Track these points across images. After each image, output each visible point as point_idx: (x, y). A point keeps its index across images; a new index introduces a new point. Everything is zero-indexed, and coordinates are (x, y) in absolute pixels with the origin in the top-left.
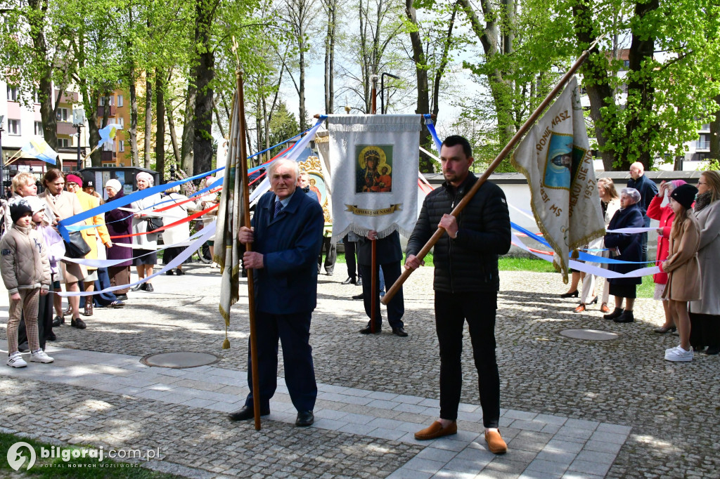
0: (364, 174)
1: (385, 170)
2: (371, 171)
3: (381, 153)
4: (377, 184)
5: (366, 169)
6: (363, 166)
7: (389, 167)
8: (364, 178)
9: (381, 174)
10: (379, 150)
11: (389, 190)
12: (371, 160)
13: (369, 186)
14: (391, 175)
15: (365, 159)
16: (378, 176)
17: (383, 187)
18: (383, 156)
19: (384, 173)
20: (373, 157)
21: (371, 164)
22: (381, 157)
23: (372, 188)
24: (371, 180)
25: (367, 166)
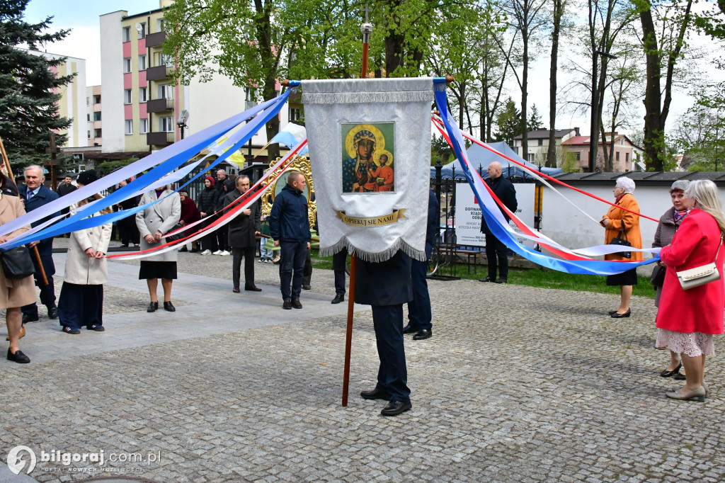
0: (355, 166)
1: (384, 158)
2: (363, 161)
3: (377, 134)
4: (373, 180)
5: (356, 158)
6: (353, 155)
7: (389, 154)
8: (354, 171)
9: (378, 164)
10: (373, 130)
11: (391, 188)
12: (364, 144)
13: (362, 184)
14: (392, 166)
15: (355, 144)
16: (375, 168)
17: (381, 184)
18: (380, 139)
19: (383, 164)
20: (364, 142)
21: (363, 151)
22: (377, 141)
23: (367, 186)
24: (365, 174)
25: (358, 154)
